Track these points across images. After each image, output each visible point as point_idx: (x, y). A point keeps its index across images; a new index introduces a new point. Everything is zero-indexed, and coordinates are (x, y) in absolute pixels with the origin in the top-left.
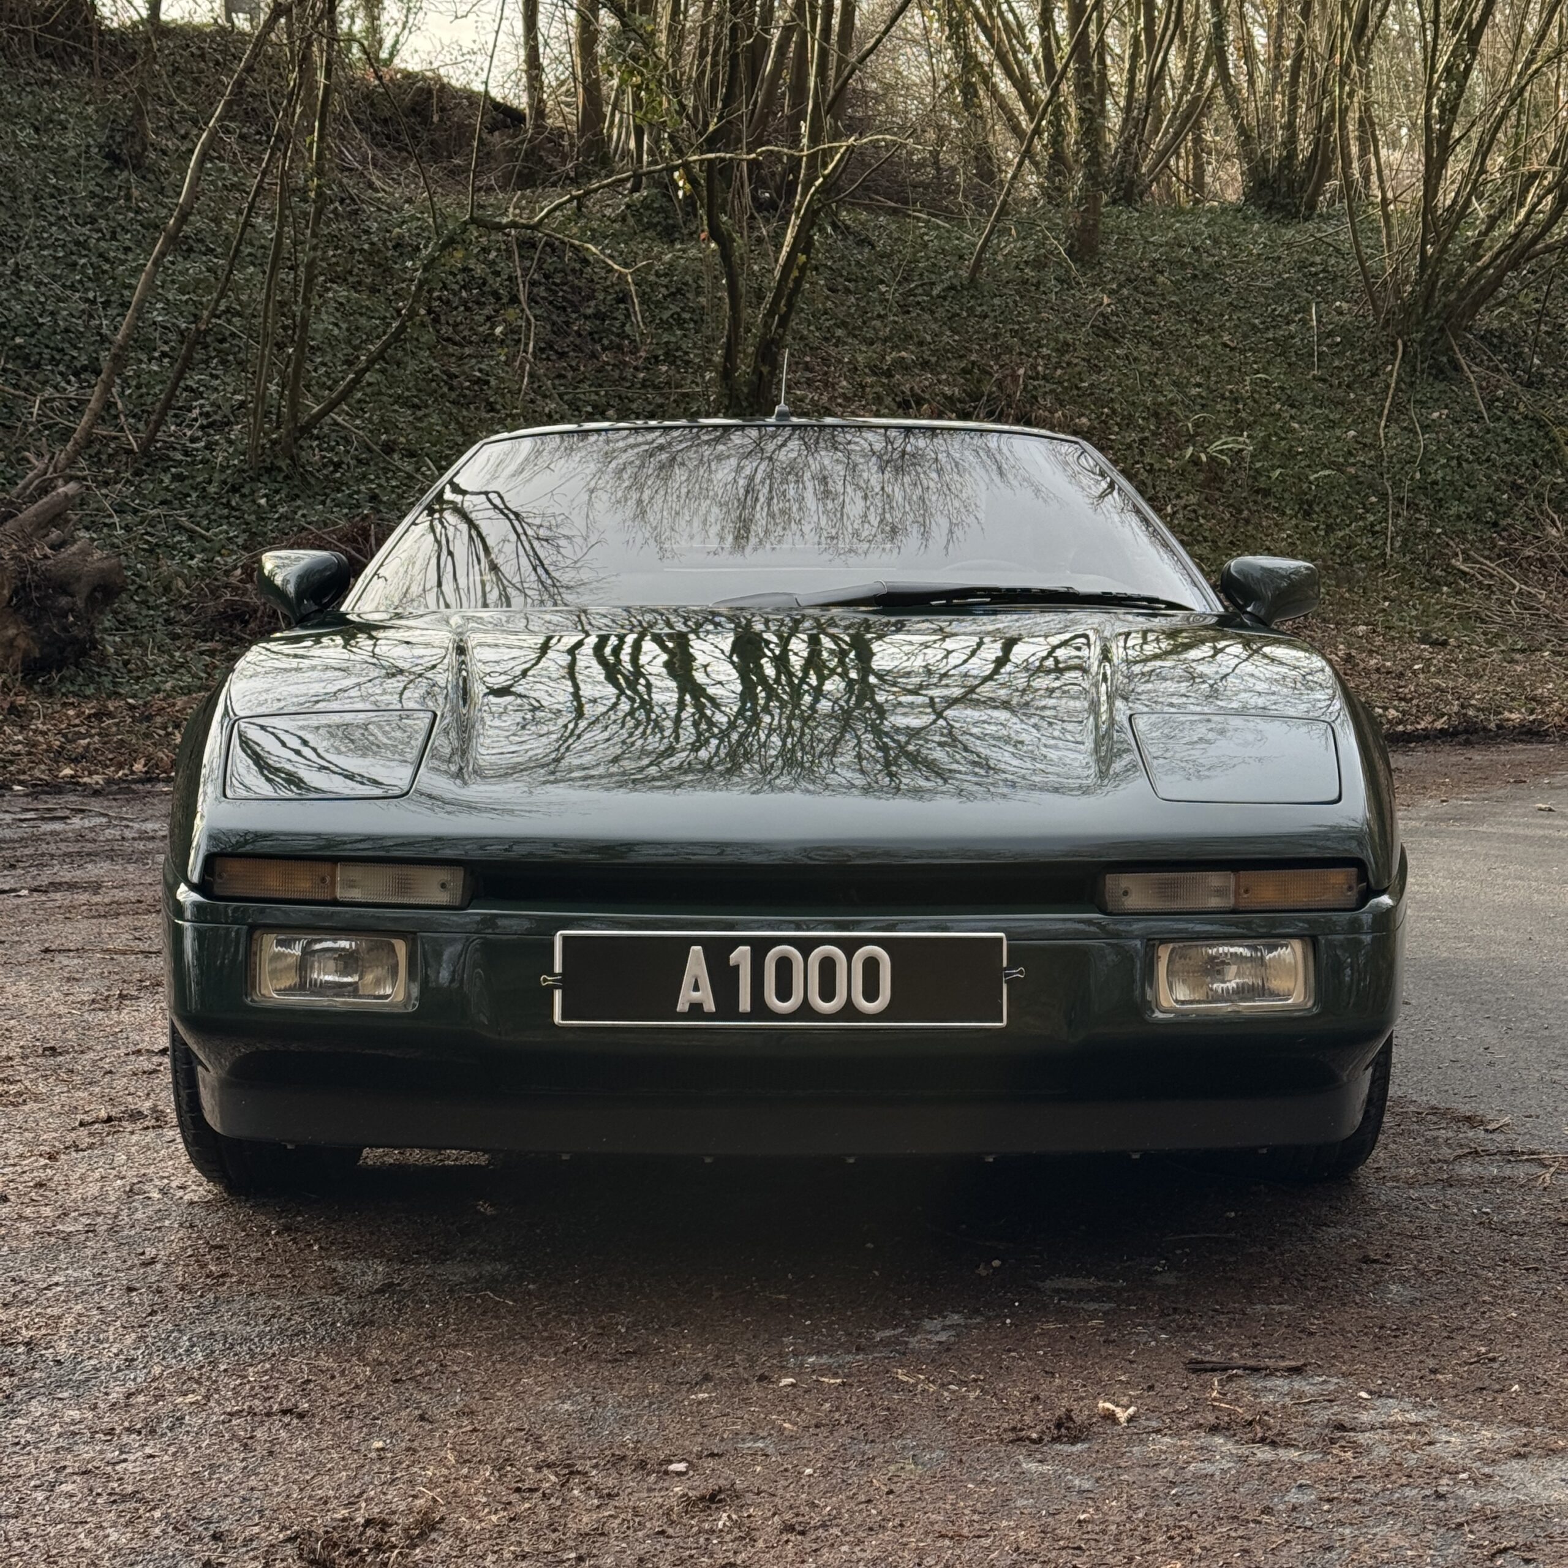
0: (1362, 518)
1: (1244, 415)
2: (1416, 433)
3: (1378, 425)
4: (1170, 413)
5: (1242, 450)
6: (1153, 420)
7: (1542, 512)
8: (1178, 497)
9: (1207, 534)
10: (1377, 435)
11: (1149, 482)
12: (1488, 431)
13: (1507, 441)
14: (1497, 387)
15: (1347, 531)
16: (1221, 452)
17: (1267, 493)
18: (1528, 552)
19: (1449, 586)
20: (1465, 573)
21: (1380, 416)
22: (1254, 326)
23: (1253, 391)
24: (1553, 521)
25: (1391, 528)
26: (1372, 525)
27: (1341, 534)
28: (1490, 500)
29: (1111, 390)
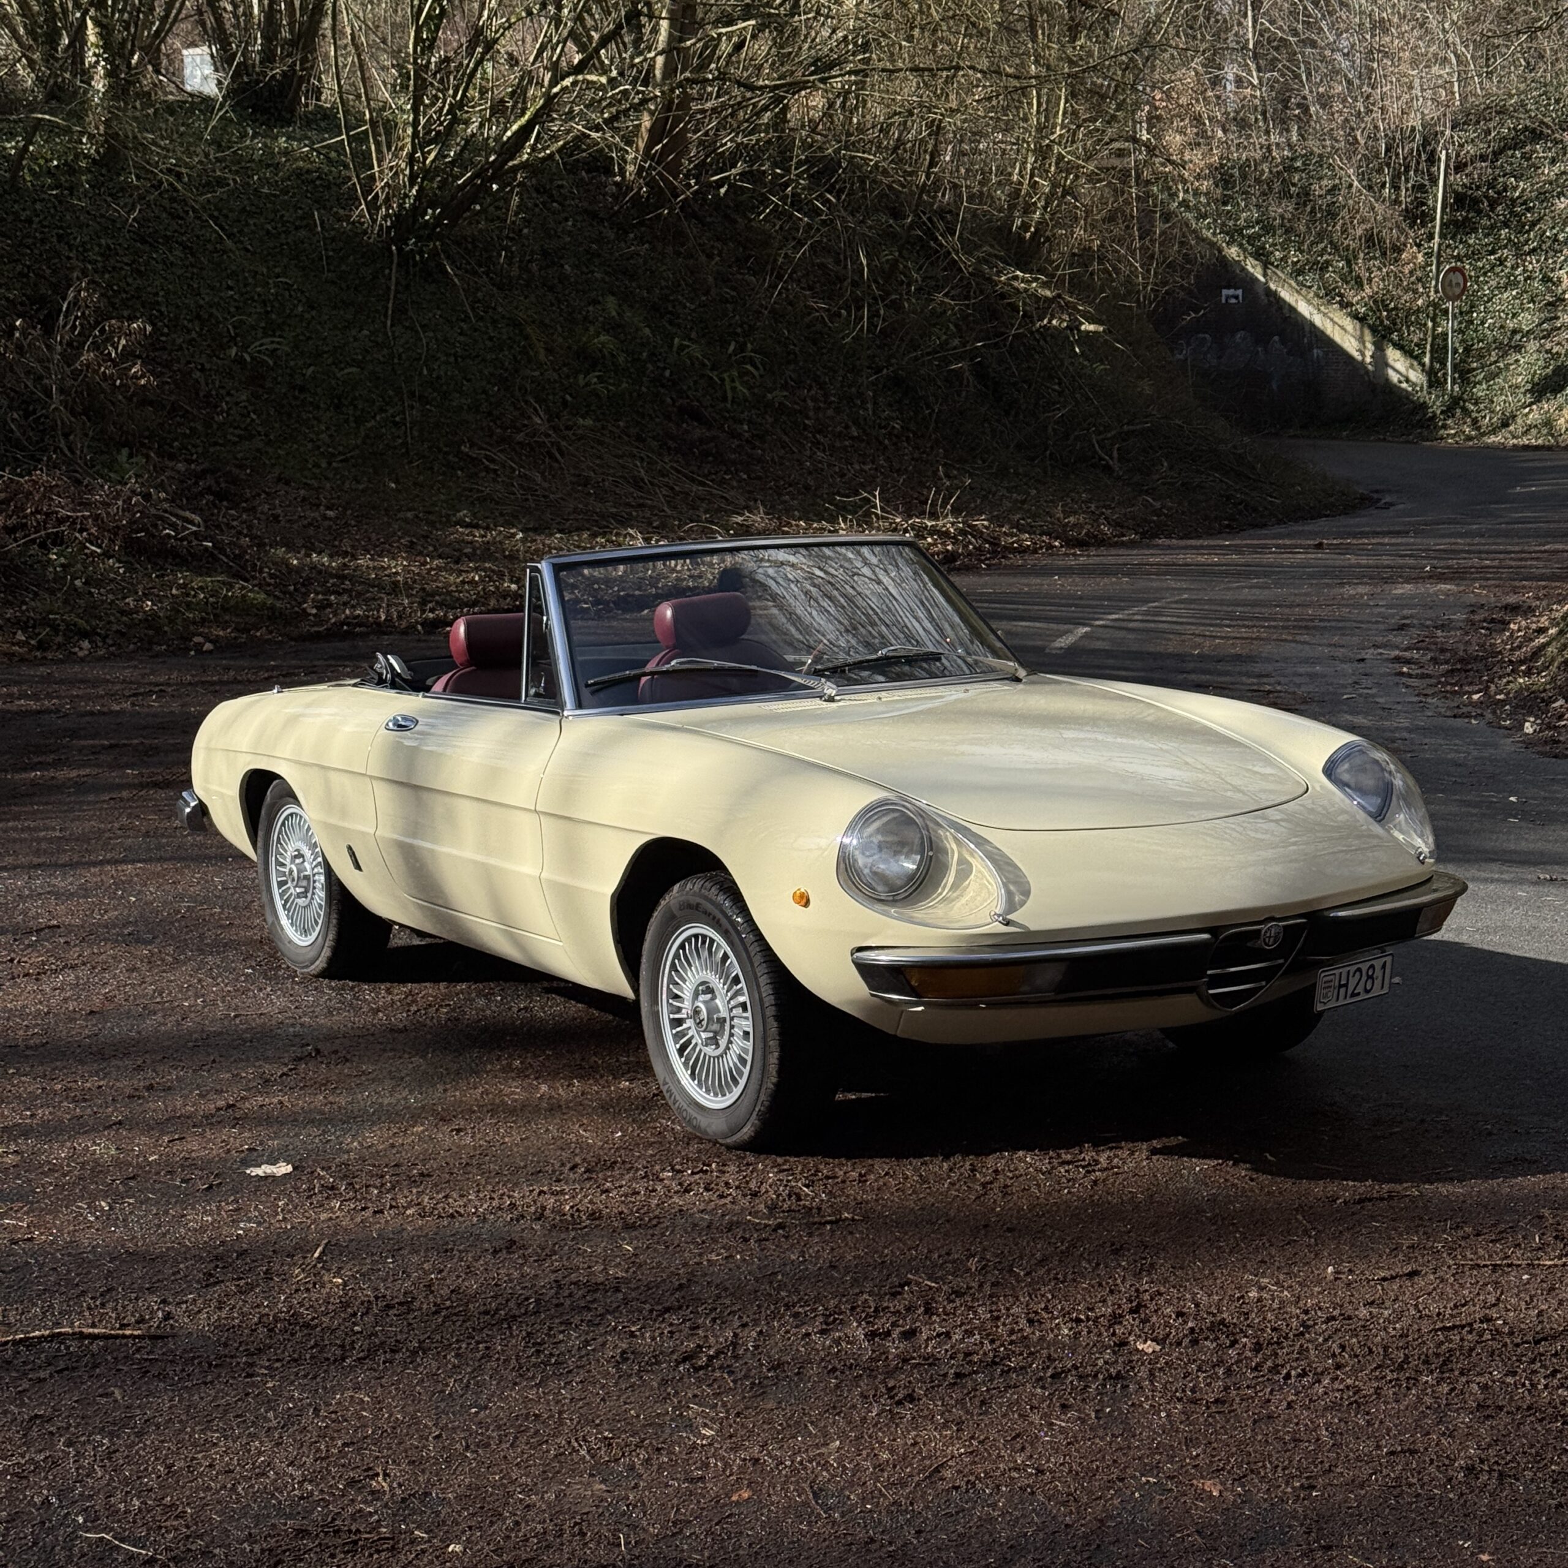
0: (382, 410)
1: (274, 316)
2: (417, 332)
3: (384, 324)
4: (211, 315)
5: (276, 350)
6: (196, 322)
7: (526, 402)
8: (228, 394)
9: (259, 429)
10: (386, 334)
11: (202, 381)
12: (476, 330)
13: (491, 339)
14: (478, 289)
15: (373, 423)
16: (259, 352)
17: (302, 389)
18: (520, 437)
19: (462, 469)
20: (474, 459)
21: (386, 316)
22: (268, 232)
23: (277, 294)
24: (535, 409)
25: (409, 420)
26: (393, 416)
27: (369, 425)
28: (484, 392)
29: (156, 294)
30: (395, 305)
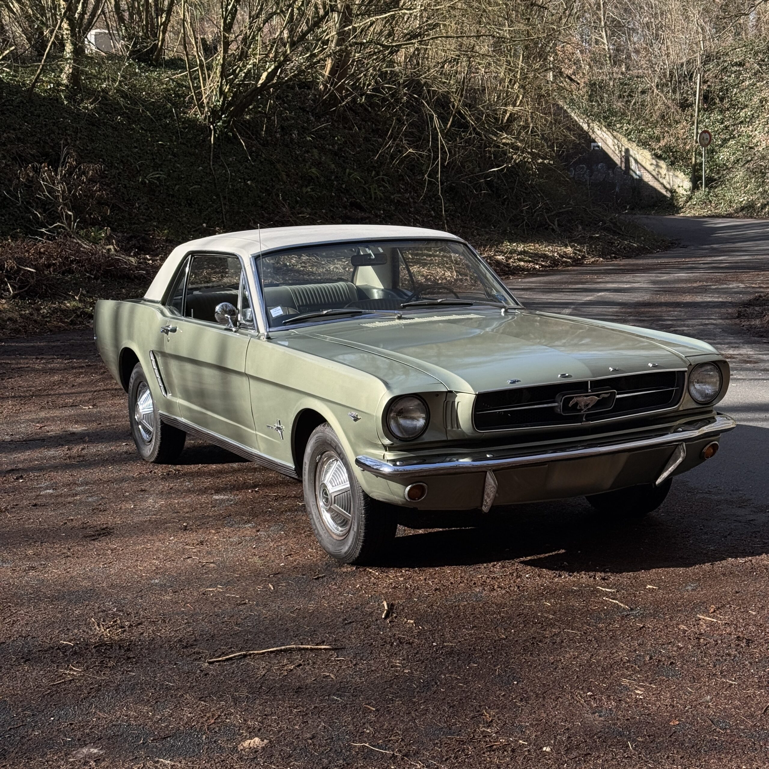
0: (211, 206)
1: (157, 161)
2: (225, 167)
3: (209, 164)
4: (128, 160)
5: (159, 177)
6: (121, 164)
8: (138, 199)
10: (210, 169)
12: (253, 166)
13: (260, 170)
14: (253, 146)
16: (152, 178)
17: (173, 196)
21: (210, 160)
23: (158, 150)
24: (283, 204)
25: (224, 210)
26: (216, 209)
30: (214, 155)
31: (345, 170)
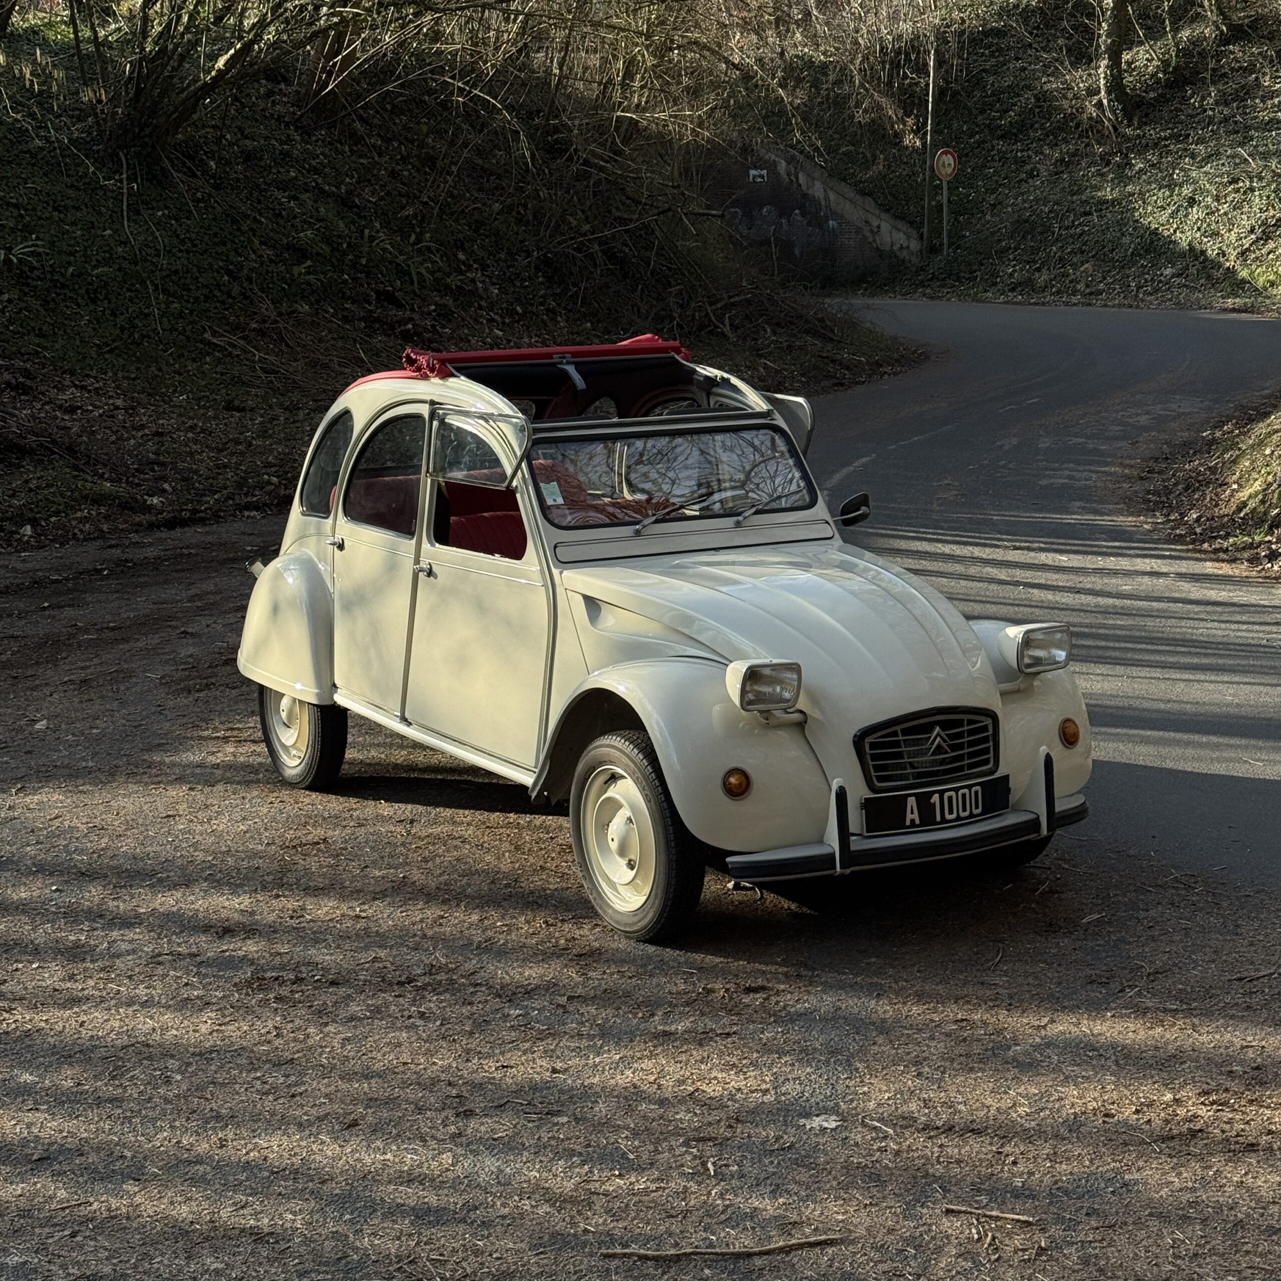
2: (152, 230)
3: (122, 224)
7: (252, 292)
10: (125, 233)
12: (201, 227)
14: (197, 190)
16: (23, 253)
17: (63, 286)
18: (253, 325)
19: (209, 355)
20: (216, 345)
21: (123, 216)
23: (29, 199)
25: (157, 311)
30: (129, 205)
31: (362, 232)
